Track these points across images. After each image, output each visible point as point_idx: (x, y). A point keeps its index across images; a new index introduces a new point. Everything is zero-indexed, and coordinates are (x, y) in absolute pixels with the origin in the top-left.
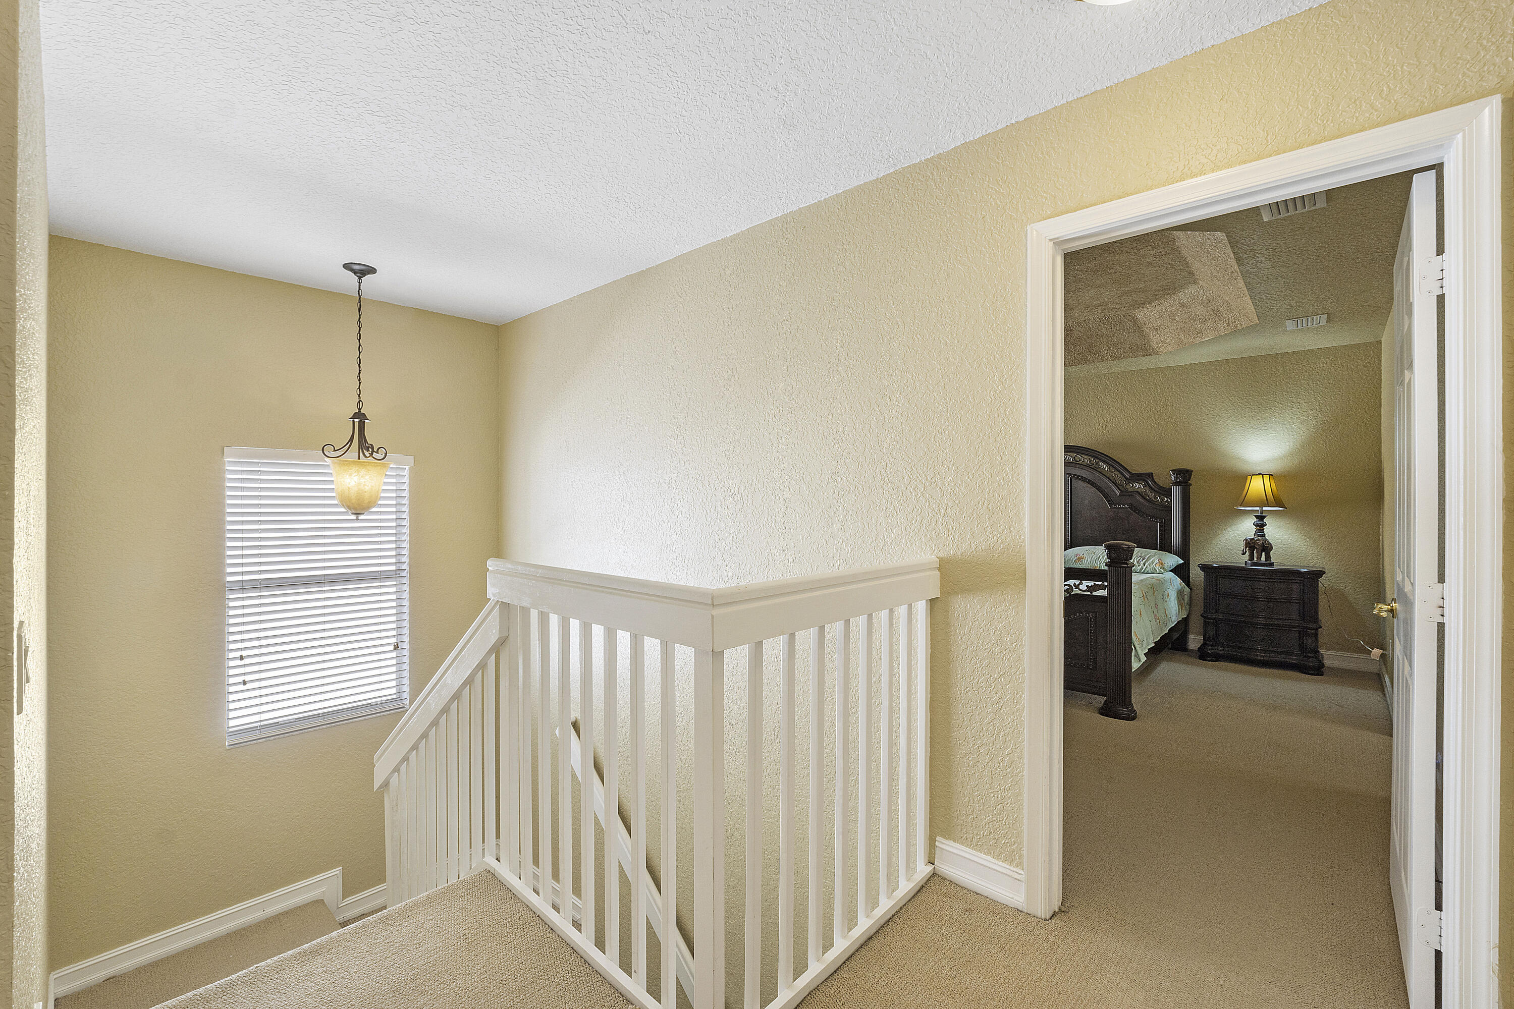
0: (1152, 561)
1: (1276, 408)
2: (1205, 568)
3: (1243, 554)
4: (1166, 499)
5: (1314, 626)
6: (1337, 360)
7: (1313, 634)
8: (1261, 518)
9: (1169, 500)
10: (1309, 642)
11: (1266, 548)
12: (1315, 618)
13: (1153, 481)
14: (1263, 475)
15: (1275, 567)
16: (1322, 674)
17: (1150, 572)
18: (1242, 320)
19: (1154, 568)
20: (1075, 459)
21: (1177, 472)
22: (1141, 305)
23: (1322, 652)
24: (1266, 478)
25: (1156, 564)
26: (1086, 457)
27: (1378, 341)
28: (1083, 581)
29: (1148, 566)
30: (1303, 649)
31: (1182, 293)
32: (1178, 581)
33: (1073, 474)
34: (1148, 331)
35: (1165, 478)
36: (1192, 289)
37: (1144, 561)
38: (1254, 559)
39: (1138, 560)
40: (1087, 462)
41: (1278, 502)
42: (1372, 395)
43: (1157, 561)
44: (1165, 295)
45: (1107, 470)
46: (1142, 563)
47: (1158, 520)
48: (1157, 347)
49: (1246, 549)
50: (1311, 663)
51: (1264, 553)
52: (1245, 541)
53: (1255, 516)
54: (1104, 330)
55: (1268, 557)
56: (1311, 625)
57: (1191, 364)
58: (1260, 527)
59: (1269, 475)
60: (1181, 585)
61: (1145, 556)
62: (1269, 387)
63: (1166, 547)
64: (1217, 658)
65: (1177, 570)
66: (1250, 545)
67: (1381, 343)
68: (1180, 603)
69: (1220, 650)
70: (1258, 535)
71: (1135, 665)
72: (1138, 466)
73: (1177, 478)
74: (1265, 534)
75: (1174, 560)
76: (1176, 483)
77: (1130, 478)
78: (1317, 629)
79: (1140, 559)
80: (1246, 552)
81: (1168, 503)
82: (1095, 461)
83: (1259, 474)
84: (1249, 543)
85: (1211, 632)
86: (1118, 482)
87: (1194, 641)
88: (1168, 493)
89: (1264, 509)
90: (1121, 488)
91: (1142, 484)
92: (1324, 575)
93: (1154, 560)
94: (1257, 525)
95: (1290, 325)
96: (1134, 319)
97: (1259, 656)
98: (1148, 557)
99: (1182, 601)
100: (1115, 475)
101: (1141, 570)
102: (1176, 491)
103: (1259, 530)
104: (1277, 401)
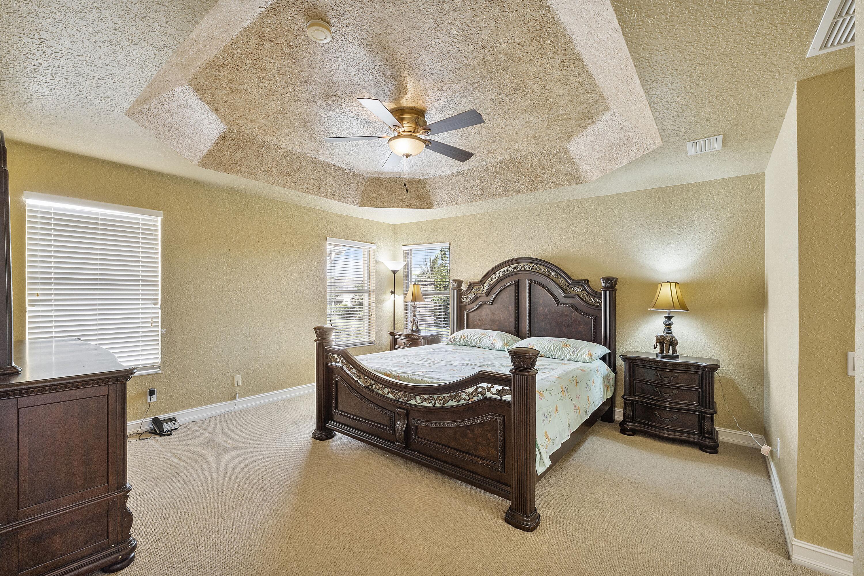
0: (583, 352)
1: (681, 229)
2: (625, 358)
3: (654, 348)
4: (598, 301)
5: (711, 411)
6: (729, 188)
7: (709, 418)
8: (669, 318)
9: (600, 302)
10: (707, 425)
11: (673, 343)
12: (712, 405)
13: (589, 286)
14: (670, 283)
15: (681, 360)
16: (716, 452)
17: (581, 361)
18: (649, 143)
19: (585, 358)
20: (533, 268)
21: (607, 279)
22: (570, 136)
23: (717, 428)
24: (673, 285)
25: (586, 355)
26: (540, 266)
27: (762, 173)
28: (494, 385)
29: (580, 356)
30: (702, 431)
31: (599, 122)
32: (605, 368)
33: (532, 280)
34: (578, 162)
35: (599, 285)
36: (607, 117)
37: (577, 351)
38: (663, 352)
39: (573, 350)
40: (541, 271)
41: (683, 307)
42: (758, 218)
43: (587, 352)
44: (586, 124)
45: (556, 277)
46: (576, 353)
47: (592, 317)
48: (586, 176)
49: (657, 344)
50: (708, 443)
51: (671, 347)
52: (656, 337)
53: (665, 317)
54: (545, 162)
55: (674, 351)
56: (709, 411)
57: (617, 194)
58: (669, 326)
59: (676, 283)
60: (607, 370)
61: (579, 347)
62: (676, 212)
63: (597, 340)
64: (634, 432)
65: (605, 359)
66: (661, 341)
67: (765, 174)
68: (606, 387)
69: (636, 426)
70: (667, 333)
71: (540, 469)
72: (579, 274)
73: (605, 284)
74: (672, 332)
75: (603, 350)
76: (606, 288)
77: (572, 284)
78: (712, 414)
79: (574, 350)
80: (657, 346)
81: (600, 304)
82: (547, 270)
83: (668, 282)
84: (659, 339)
85: (630, 411)
86: (564, 286)
87: (619, 415)
88: (599, 295)
89: (671, 310)
90: (566, 292)
91: (580, 288)
92: (719, 369)
93: (585, 351)
94: (666, 324)
95: (690, 147)
96: (566, 152)
97: (667, 434)
98: (582, 348)
99: (608, 384)
100: (561, 281)
101: (575, 359)
102: (605, 295)
103: (667, 328)
104: (682, 223)
